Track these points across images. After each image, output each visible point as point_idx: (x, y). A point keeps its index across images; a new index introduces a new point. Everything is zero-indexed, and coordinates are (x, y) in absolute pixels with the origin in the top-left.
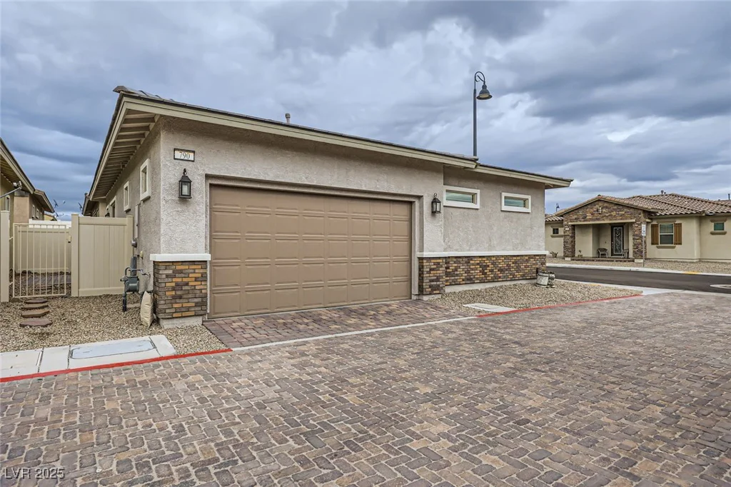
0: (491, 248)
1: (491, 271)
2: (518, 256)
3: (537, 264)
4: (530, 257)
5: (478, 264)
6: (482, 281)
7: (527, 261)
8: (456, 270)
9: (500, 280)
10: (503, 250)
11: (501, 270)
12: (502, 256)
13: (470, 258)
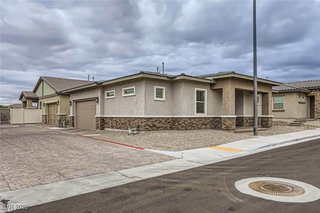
0: (119, 114)
1: (119, 124)
2: (129, 118)
3: (138, 123)
4: (135, 118)
5: (115, 121)
6: (116, 128)
7: (134, 121)
8: (108, 122)
9: (122, 128)
10: (124, 115)
11: (122, 124)
12: (123, 118)
13: (112, 118)
